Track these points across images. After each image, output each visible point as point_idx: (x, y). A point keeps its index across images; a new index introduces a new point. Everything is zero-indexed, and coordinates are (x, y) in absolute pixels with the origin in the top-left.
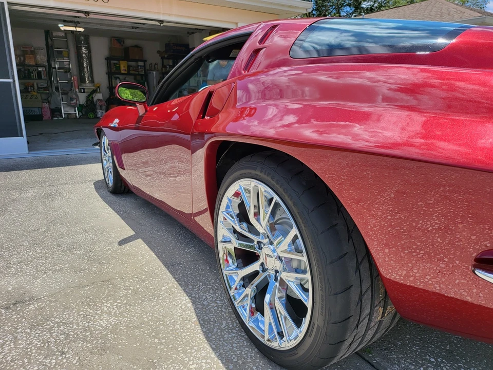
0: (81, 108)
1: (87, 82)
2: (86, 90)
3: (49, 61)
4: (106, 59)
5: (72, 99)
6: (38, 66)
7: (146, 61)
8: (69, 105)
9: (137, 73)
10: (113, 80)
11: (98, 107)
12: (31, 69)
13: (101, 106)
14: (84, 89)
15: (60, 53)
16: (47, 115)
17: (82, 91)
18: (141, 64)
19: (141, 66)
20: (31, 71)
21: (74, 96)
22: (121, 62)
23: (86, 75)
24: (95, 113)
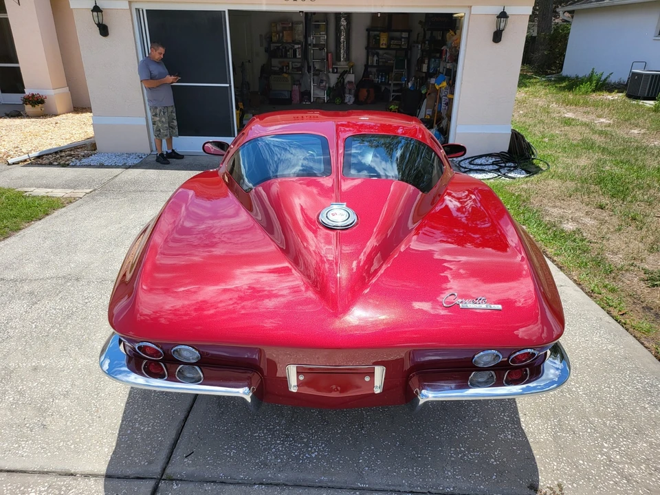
0: (330, 91)
1: (342, 59)
2: (339, 70)
3: (306, 37)
4: (367, 30)
5: (322, 81)
6: (294, 42)
7: (411, 31)
8: (319, 87)
9: (398, 47)
10: (370, 58)
11: (347, 91)
12: (288, 46)
13: (350, 90)
14: (337, 68)
15: (318, 27)
16: (297, 98)
17: (335, 71)
18: (405, 35)
19: (404, 38)
20: (287, 48)
21: (324, 78)
22: (382, 33)
23: (342, 51)
24: (343, 98)
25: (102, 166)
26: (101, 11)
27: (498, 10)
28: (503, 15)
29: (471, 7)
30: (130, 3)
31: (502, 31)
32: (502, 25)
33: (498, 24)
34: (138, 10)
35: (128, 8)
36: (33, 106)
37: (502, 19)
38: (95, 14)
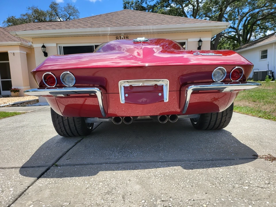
25: (40, 105)
26: (45, 47)
27: (198, 40)
28: (200, 41)
29: (187, 39)
30: (57, 44)
31: (201, 46)
32: (200, 44)
33: (199, 44)
34: (60, 47)
35: (56, 46)
36: (15, 92)
37: (200, 43)
38: (43, 48)
